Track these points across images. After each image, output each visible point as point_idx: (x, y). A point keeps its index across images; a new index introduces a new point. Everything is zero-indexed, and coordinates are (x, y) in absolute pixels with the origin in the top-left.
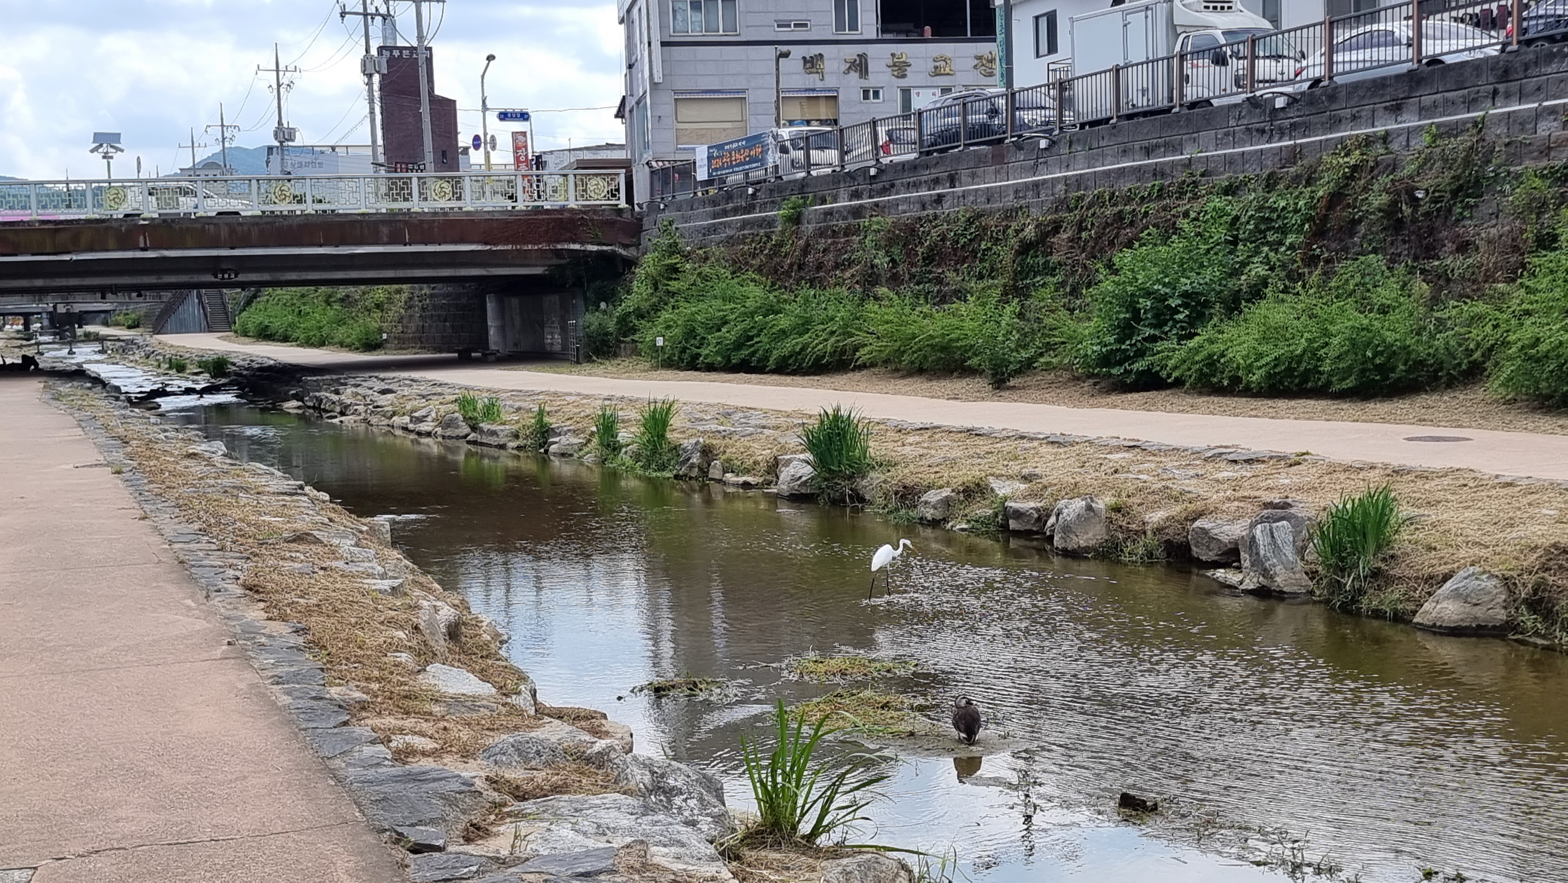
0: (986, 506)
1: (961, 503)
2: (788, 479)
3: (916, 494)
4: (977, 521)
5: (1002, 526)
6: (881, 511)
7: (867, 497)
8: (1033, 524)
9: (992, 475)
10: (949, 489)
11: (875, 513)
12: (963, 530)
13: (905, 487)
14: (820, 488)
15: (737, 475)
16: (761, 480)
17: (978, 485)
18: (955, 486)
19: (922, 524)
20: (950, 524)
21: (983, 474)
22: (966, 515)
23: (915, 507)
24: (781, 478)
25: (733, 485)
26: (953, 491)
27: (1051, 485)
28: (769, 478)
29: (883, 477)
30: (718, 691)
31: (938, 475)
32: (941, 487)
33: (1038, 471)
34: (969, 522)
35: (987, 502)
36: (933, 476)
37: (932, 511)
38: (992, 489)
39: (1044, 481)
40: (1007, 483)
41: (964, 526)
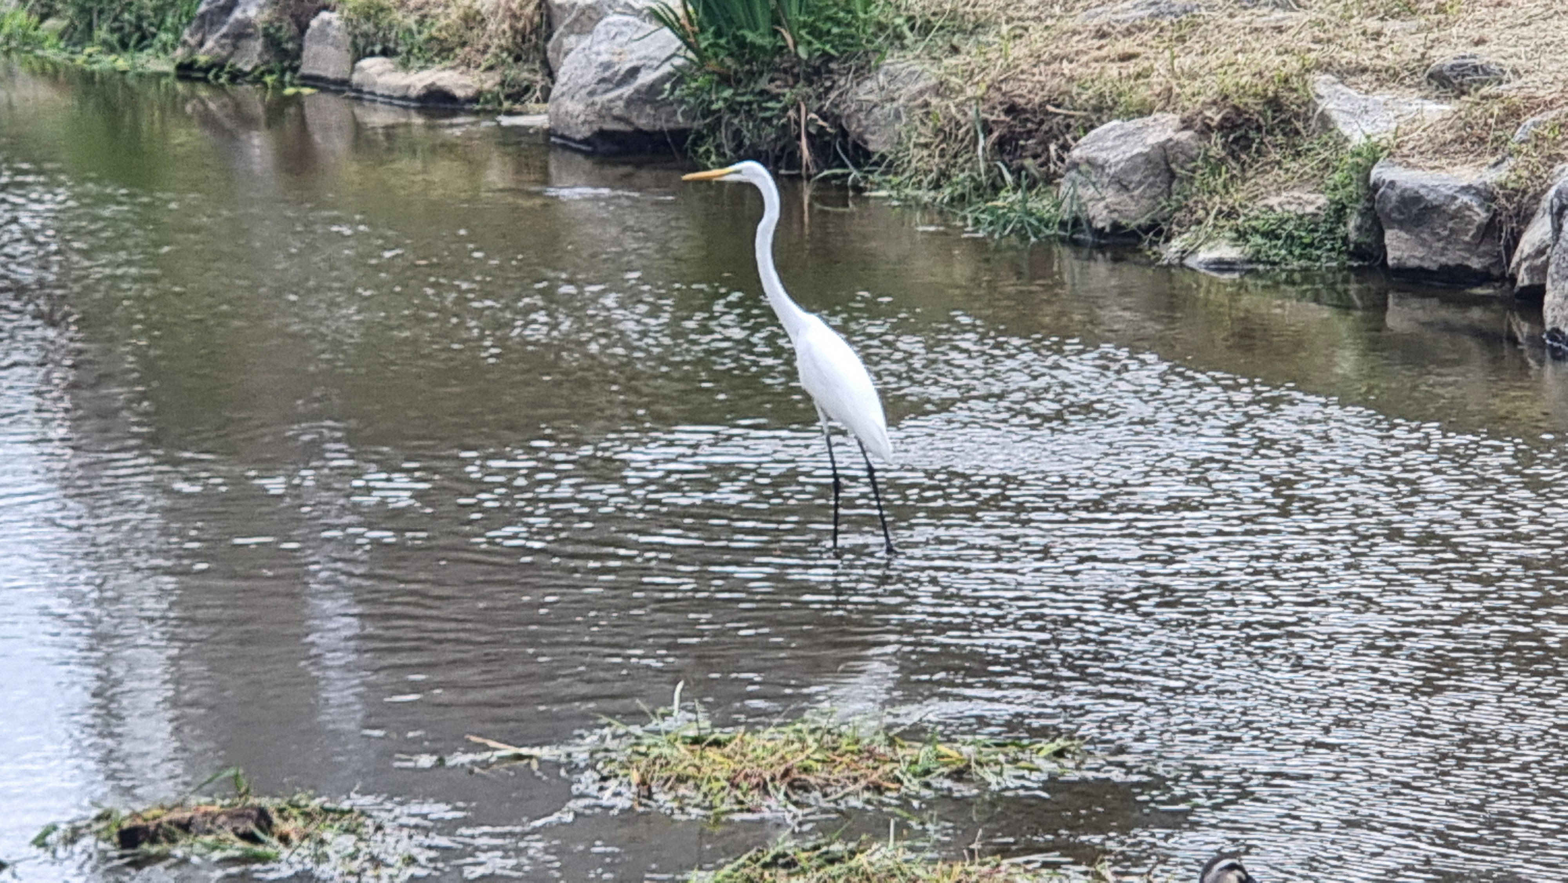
0: (1303, 180)
1: (1216, 167)
2: (590, 76)
3: (1051, 135)
4: (1270, 235)
5: (1358, 252)
6: (926, 196)
7: (877, 144)
8: (1470, 248)
9: (1325, 67)
10: (1172, 119)
11: (909, 204)
12: (1222, 266)
13: (1012, 110)
14: (707, 112)
15: (405, 66)
16: (490, 82)
17: (1275, 103)
18: (1192, 107)
19: (1075, 244)
20: (1176, 244)
21: (1294, 65)
22: (1231, 214)
23: (1050, 179)
24: (562, 76)
25: (389, 99)
26: (1187, 125)
27: (1534, 105)
28: (522, 74)
29: (932, 74)
30: (348, 842)
31: (1131, 67)
32: (1143, 111)
33: (1485, 55)
34: (1241, 236)
35: (1309, 165)
36: (1113, 70)
37: (1111, 196)
38: (1325, 121)
39: (1512, 90)
40: (1381, 96)
41: (1229, 252)
